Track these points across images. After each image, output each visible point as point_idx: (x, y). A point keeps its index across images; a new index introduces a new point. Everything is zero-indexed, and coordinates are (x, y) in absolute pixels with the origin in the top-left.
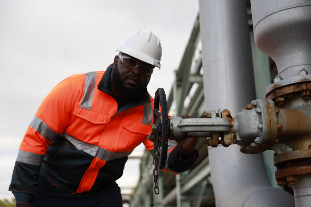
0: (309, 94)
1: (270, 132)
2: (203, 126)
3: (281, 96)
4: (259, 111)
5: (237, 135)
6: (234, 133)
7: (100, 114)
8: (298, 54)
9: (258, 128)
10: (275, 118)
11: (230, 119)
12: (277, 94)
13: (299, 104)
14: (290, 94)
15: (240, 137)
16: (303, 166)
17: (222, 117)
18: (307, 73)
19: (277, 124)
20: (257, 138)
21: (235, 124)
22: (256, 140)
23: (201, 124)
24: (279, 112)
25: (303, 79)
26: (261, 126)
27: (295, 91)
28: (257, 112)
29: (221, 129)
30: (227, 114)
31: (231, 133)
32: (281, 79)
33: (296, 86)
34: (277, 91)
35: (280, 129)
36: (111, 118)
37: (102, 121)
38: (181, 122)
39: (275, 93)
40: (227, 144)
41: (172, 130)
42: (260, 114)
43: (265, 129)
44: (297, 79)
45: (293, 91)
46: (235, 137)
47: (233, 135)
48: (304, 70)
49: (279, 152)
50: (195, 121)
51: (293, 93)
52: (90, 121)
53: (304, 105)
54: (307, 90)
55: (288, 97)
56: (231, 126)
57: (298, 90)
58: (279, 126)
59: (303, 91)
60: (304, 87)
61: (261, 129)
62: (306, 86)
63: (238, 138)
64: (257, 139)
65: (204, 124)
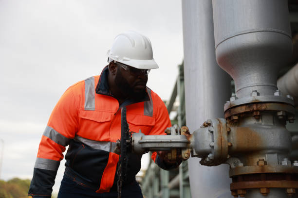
0: (258, 114)
1: (221, 149)
2: (161, 142)
3: (235, 115)
4: (211, 130)
5: (194, 150)
6: (191, 148)
7: (104, 113)
8: (252, 75)
9: (210, 146)
10: (225, 137)
11: (188, 135)
12: (231, 113)
13: (252, 122)
14: (242, 113)
15: (196, 152)
16: (252, 181)
17: (180, 134)
18: (258, 94)
19: (227, 142)
20: (210, 154)
21: (192, 140)
22: (208, 156)
23: (160, 141)
24: (230, 131)
25: (254, 99)
26: (212, 144)
27: (247, 111)
28: (209, 131)
29: (178, 145)
30: (185, 131)
31: (189, 148)
32: (236, 98)
33: (248, 106)
34: (232, 110)
35: (230, 147)
36: (115, 114)
37: (107, 119)
38: (142, 138)
39: (230, 112)
40: (185, 158)
41: (133, 146)
42: (212, 132)
43: (216, 147)
44: (248, 99)
45: (245, 111)
46: (192, 152)
47: (190, 150)
48: (256, 91)
49: (233, 166)
50: (154, 138)
51: (245, 113)
52: (96, 120)
53: (255, 123)
54: (257, 111)
55: (241, 116)
56: (188, 143)
57: (249, 110)
58: (229, 144)
59: (253, 111)
60: (255, 107)
61: (213, 147)
62: (257, 106)
63: (195, 154)
64: (210, 156)
65: (163, 141)
